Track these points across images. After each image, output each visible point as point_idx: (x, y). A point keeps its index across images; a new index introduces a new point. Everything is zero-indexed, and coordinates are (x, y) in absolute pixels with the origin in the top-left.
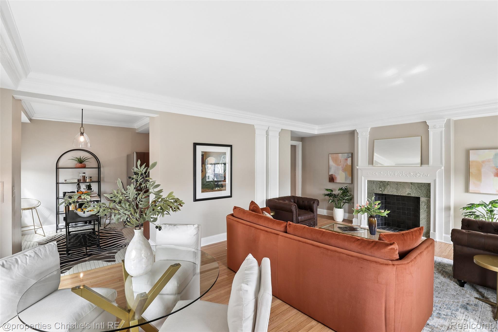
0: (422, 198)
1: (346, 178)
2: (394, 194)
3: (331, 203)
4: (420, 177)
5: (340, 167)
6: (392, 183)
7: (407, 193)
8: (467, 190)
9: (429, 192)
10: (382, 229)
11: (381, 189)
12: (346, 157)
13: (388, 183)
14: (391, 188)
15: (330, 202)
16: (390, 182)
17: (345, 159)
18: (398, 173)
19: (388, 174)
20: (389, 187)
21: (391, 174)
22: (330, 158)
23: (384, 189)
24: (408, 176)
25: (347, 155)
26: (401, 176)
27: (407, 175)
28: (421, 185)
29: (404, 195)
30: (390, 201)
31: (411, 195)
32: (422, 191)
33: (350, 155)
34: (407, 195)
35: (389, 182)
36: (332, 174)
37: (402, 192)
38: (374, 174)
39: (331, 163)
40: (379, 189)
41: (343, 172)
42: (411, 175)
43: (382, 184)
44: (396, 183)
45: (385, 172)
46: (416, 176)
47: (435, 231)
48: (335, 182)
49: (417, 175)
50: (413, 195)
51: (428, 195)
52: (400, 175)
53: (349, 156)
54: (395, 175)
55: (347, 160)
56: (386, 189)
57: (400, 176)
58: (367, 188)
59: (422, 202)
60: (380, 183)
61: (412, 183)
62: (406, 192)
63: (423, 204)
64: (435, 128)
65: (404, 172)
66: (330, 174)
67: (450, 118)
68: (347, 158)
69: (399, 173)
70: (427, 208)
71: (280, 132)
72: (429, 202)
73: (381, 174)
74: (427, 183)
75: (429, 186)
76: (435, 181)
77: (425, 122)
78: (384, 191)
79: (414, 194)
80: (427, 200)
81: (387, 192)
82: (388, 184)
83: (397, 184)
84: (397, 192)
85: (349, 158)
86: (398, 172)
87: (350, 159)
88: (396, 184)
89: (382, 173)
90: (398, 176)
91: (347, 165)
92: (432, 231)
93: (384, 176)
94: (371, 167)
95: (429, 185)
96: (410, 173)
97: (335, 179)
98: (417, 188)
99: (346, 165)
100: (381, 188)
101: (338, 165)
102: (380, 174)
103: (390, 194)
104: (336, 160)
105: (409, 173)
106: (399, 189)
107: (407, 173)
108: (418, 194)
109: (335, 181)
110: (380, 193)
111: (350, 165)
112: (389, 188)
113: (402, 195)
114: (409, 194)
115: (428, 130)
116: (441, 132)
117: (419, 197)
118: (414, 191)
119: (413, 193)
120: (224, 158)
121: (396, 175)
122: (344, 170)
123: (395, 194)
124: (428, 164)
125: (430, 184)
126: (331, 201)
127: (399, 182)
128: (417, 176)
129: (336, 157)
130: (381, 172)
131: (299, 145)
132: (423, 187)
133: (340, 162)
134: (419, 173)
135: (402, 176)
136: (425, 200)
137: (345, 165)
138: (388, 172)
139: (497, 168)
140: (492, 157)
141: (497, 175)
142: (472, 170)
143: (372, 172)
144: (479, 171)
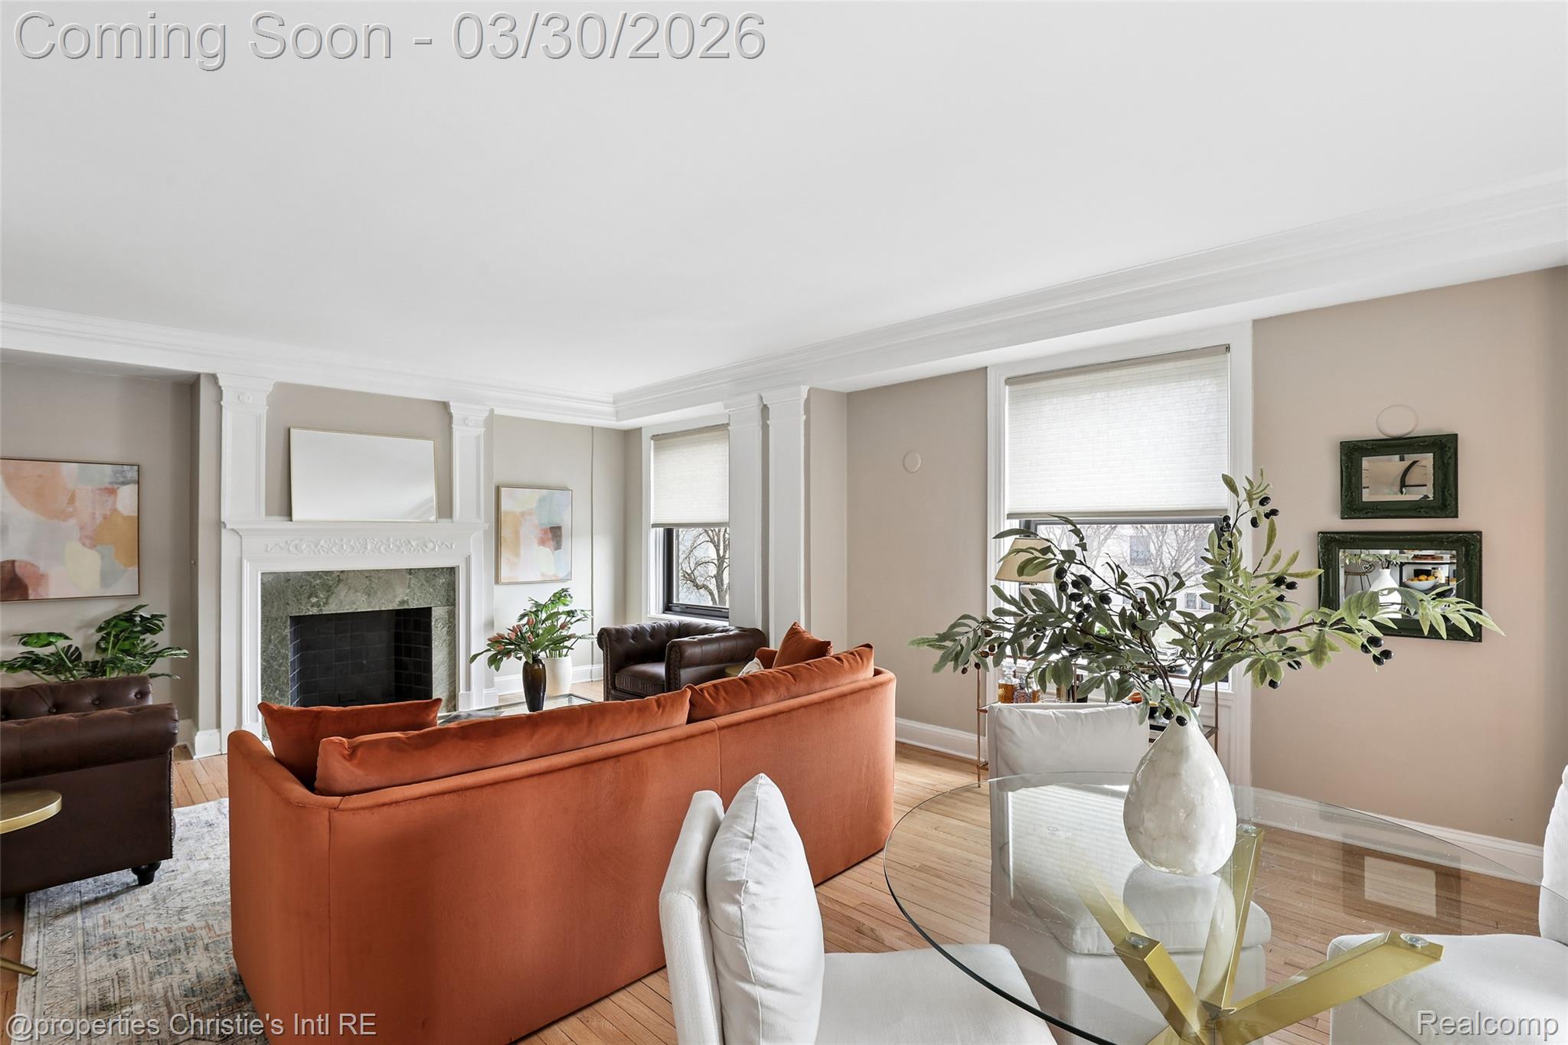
0: (436, 609)
2: (359, 611)
4: (433, 552)
5: (71, 525)
6: (352, 574)
7: (398, 599)
9: (454, 590)
11: (314, 600)
12: (108, 480)
13: (339, 576)
14: (352, 591)
16: (348, 571)
17: (99, 490)
18: (375, 543)
19: (345, 548)
20: (342, 591)
21: (353, 548)
23: (327, 599)
24: (402, 552)
25: (115, 473)
26: (384, 552)
27: (402, 549)
28: (435, 575)
29: (390, 608)
31: (408, 604)
32: (437, 589)
33: (132, 474)
34: (399, 605)
35: (342, 572)
36: (14, 561)
37: (383, 601)
38: (291, 548)
40: (309, 598)
41: (91, 549)
42: (412, 546)
43: (318, 581)
44: (367, 575)
45: (332, 540)
46: (424, 551)
47: (468, 687)
48: (30, 598)
49: (426, 547)
50: (414, 605)
51: (451, 602)
52: (382, 549)
53: (125, 477)
54: (366, 548)
55: (112, 492)
56: (334, 595)
57: (381, 553)
58: (263, 601)
59: (436, 620)
60: (313, 578)
61: (410, 571)
62: (395, 596)
63: (440, 624)
64: (467, 425)
65: (391, 540)
68: (111, 483)
69: (377, 543)
70: (448, 632)
72: (452, 617)
73: (319, 547)
74: (448, 568)
75: (454, 573)
76: (468, 560)
77: (445, 406)
78: (326, 604)
79: (418, 600)
80: (448, 612)
81: (336, 605)
82: (340, 581)
83: (369, 575)
84: (370, 603)
85: (124, 483)
86: (376, 540)
87: (127, 492)
88: (367, 577)
89: (322, 543)
90: (374, 552)
91: (113, 517)
92: (462, 691)
93: (330, 553)
94: (279, 523)
95: (452, 571)
96: (410, 542)
97: (38, 585)
98: (425, 583)
99: (105, 518)
100: (317, 597)
101: (55, 515)
102: (316, 547)
103: (346, 611)
104: (36, 494)
105: (407, 542)
106: (376, 592)
107: (402, 541)
108: (426, 600)
109: (31, 591)
110: (311, 613)
111: (129, 518)
112: (343, 593)
113: (383, 609)
114: (403, 602)
115: (452, 425)
116: (478, 438)
117: (429, 606)
118: (416, 591)
119: (414, 599)
121: (369, 547)
122: (93, 540)
123: (364, 608)
124: (453, 516)
125: (456, 568)
127: (374, 570)
128: (427, 550)
130: (319, 541)
132: (437, 579)
133: (72, 502)
134: (431, 541)
135: (386, 551)
136: (444, 613)
137: (97, 517)
138: (342, 540)
139: (544, 527)
140: (535, 505)
141: (542, 542)
142: (506, 533)
143: (286, 542)
144: (517, 534)
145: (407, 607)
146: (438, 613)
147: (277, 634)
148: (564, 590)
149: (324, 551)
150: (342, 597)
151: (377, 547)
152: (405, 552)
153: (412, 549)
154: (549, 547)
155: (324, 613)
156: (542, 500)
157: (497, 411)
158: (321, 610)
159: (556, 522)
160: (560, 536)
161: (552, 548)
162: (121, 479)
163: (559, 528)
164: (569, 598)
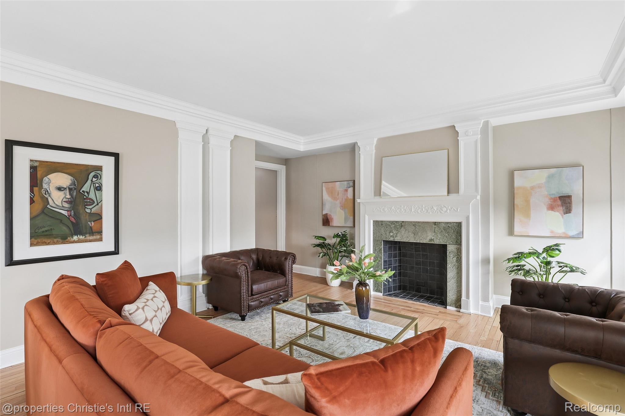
0: (449, 246)
1: (346, 220)
2: (410, 241)
3: (322, 257)
4: (446, 213)
5: (338, 202)
6: (407, 223)
7: (428, 238)
8: (511, 232)
9: (460, 236)
10: (394, 296)
11: (392, 234)
12: (346, 186)
13: (401, 224)
14: (407, 231)
15: (320, 257)
16: (405, 222)
17: (344, 190)
18: (416, 208)
19: (402, 210)
20: (403, 230)
21: (406, 210)
22: (324, 189)
23: (397, 234)
24: (429, 213)
25: (347, 184)
27: (429, 211)
28: (449, 226)
29: (425, 242)
30: (406, 252)
31: (434, 241)
32: (450, 234)
33: (351, 184)
34: (429, 241)
35: (403, 222)
36: (327, 214)
37: (421, 238)
38: (382, 211)
39: (326, 196)
40: (390, 233)
41: (342, 210)
42: (434, 210)
43: (393, 226)
44: (414, 224)
45: (397, 207)
46: (441, 212)
47: (468, 297)
48: (330, 225)
49: (442, 210)
50: (437, 242)
51: (459, 243)
52: (419, 211)
53: (349, 185)
54: (411, 210)
55: (346, 190)
56: (399, 233)
57: (418, 213)
58: (373, 232)
59: (450, 252)
60: (391, 224)
61: (435, 223)
62: (427, 236)
63: (452, 255)
64: (467, 136)
65: (424, 206)
66: (324, 213)
67: (487, 120)
68: (346, 188)
69: (417, 208)
70: (457, 261)
71: (232, 140)
72: (459, 251)
73: (392, 210)
74: (457, 223)
75: (460, 226)
76: (468, 218)
77: (453, 127)
78: (396, 236)
79: (439, 240)
80: (457, 249)
81: (400, 237)
82: (402, 226)
83: (415, 224)
84: (415, 238)
85: (349, 187)
86: (416, 206)
87: (350, 190)
89: (393, 208)
90: (415, 212)
91: (347, 199)
92: (464, 298)
93: (396, 212)
94: (377, 199)
95: (459, 224)
96: (433, 208)
97: (331, 221)
98: (443, 230)
100: (393, 233)
101: (335, 199)
103: (404, 241)
104: (331, 193)
105: (431, 207)
106: (418, 233)
107: (429, 207)
108: (444, 240)
109: (330, 223)
110: (390, 240)
111: (351, 199)
112: (403, 232)
113: (421, 242)
114: (431, 240)
115: (458, 138)
116: (476, 142)
117: (446, 244)
118: (438, 235)
119: (437, 239)
120: (95, 176)
121: (413, 210)
122: (343, 207)
123: (412, 240)
124: (458, 193)
125: (461, 223)
126: (322, 256)
127: (417, 222)
128: (442, 212)
129: (332, 187)
131: (281, 171)
132: (450, 229)
133: (338, 195)
134: (446, 207)
135: (421, 212)
136: (454, 249)
137: (344, 199)
138: (401, 206)
139: (553, 197)
140: (543, 181)
141: (551, 208)
142: (518, 201)
143: (380, 208)
144: (527, 202)
145: (433, 243)
146: (451, 248)
147: (378, 248)
148: (557, 245)
149: (394, 212)
150: (402, 234)
151: (417, 210)
152: (431, 213)
153: (434, 211)
154: (558, 211)
155: (396, 240)
156: (551, 177)
157: (495, 122)
158: (394, 239)
159: (566, 191)
160: (570, 203)
161: (562, 212)
162: (349, 186)
163: (569, 197)
164: (557, 252)
